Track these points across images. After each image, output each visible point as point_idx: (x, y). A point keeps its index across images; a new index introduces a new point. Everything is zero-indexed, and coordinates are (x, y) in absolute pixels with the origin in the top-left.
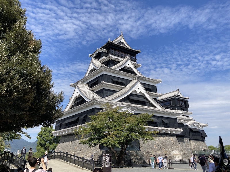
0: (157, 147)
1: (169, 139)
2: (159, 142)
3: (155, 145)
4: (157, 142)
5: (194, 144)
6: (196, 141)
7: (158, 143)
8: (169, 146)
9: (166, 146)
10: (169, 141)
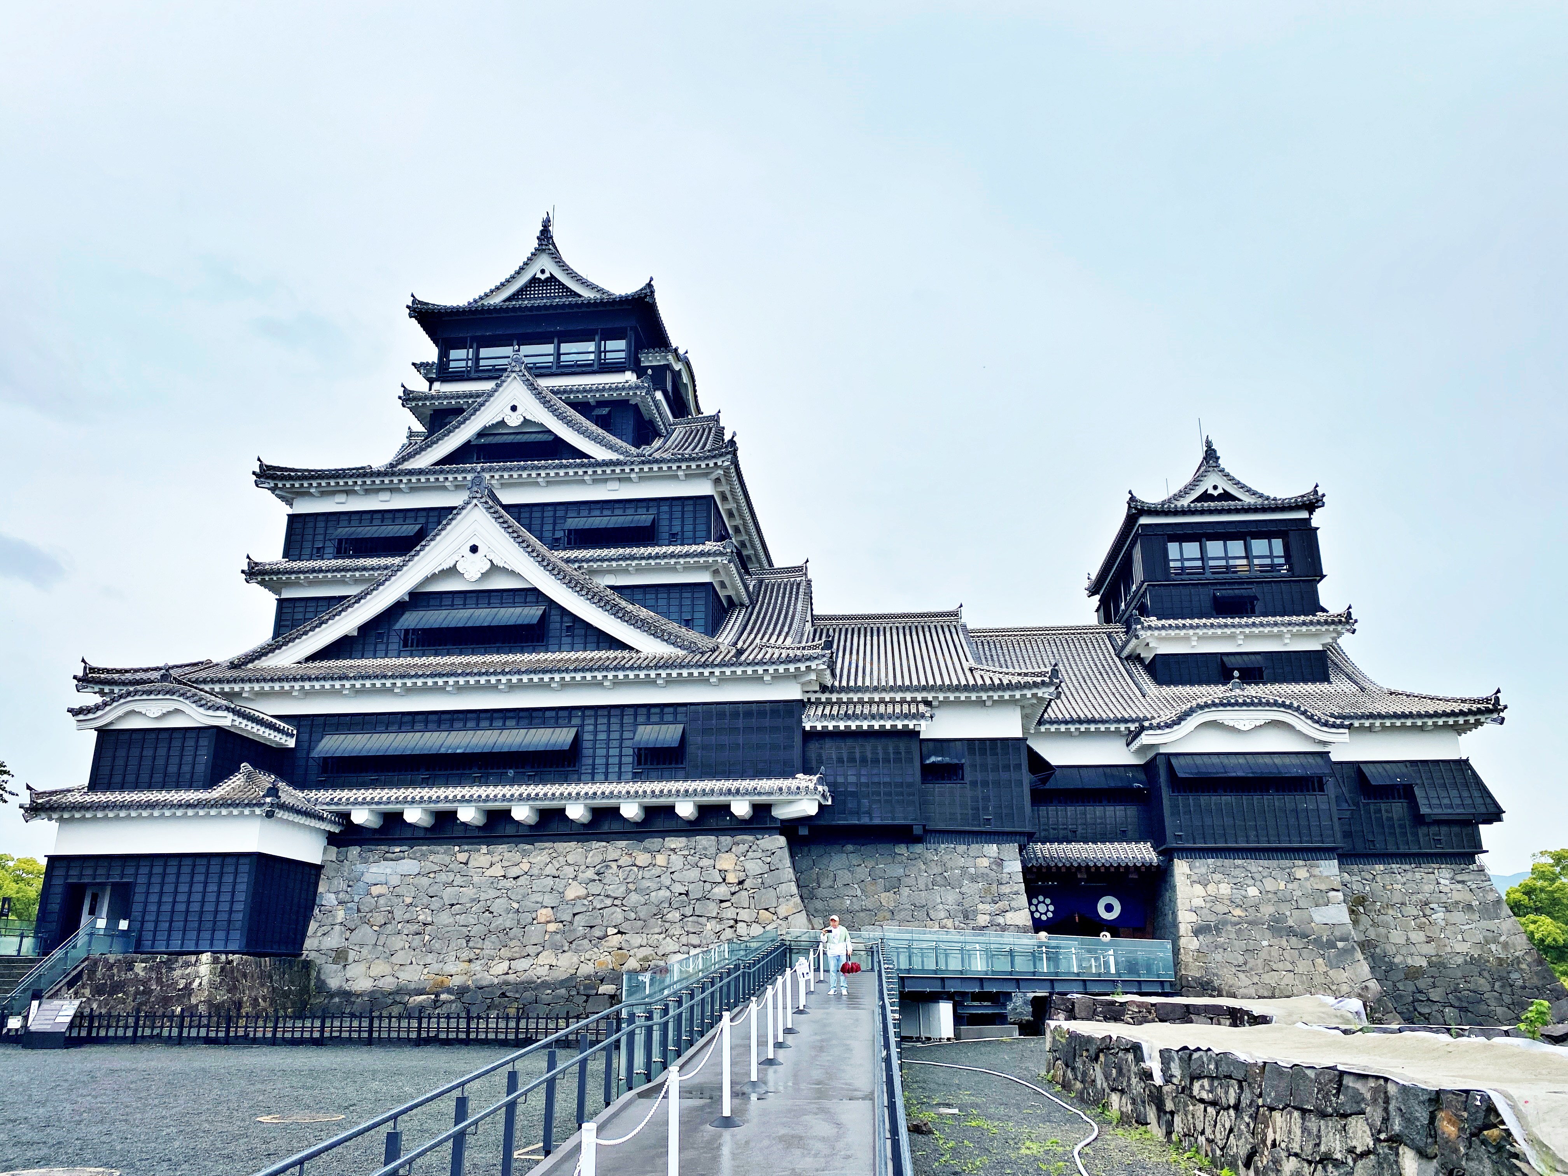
0: (552, 927)
1: (705, 862)
2: (595, 888)
3: (544, 911)
4: (574, 891)
5: (1225, 889)
6: (1254, 866)
7: (582, 892)
8: (675, 915)
9: (642, 915)
10: (694, 874)
